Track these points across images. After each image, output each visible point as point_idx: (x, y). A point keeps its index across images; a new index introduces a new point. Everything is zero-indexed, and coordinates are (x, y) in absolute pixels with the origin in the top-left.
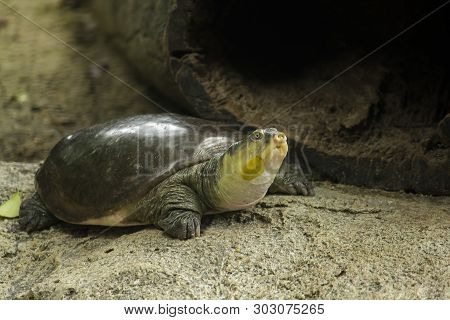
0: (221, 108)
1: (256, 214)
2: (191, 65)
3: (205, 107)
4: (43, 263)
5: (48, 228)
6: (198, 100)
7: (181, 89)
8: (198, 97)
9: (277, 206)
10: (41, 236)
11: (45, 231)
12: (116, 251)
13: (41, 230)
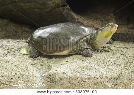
0: (78, 21)
1: (103, 50)
2: (69, 9)
3: (73, 21)
4: (44, 66)
5: (38, 57)
6: (71, 19)
7: (66, 16)
8: (71, 18)
9: (107, 47)
10: (38, 59)
11: (38, 58)
12: (70, 62)
13: (37, 57)
